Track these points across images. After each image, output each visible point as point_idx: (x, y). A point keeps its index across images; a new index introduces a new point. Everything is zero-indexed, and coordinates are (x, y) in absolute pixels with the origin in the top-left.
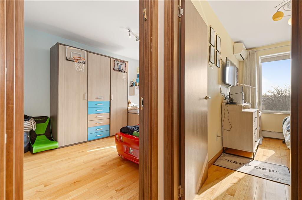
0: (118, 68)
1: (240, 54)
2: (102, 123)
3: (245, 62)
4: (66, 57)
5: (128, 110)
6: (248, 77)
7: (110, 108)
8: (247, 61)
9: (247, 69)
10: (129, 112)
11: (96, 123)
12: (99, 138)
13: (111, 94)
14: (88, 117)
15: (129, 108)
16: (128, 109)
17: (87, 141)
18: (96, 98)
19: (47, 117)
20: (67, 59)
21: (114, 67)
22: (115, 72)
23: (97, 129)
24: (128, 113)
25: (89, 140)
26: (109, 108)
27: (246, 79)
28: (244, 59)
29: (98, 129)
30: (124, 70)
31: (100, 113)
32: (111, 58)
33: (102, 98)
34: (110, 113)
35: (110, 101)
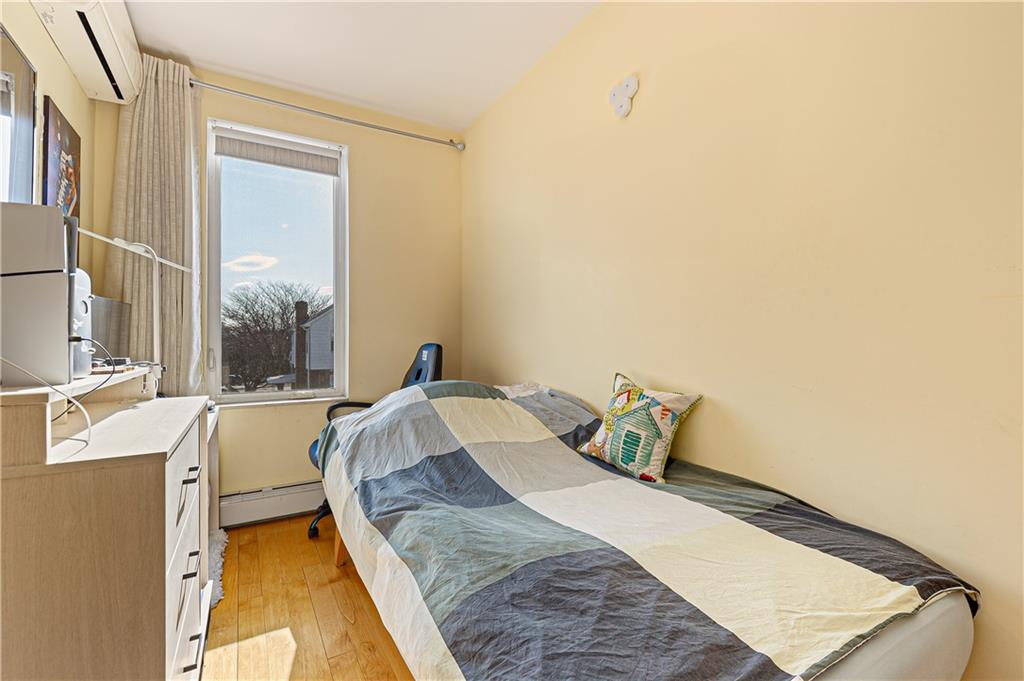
1: (82, 16)
3: (126, 115)
6: (144, 211)
8: (142, 116)
9: (139, 159)
27: (137, 216)
28: (120, 96)
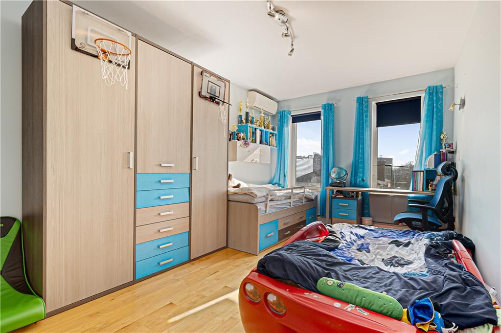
0: (209, 92)
2: (172, 229)
4: (73, 41)
5: (228, 195)
7: (190, 189)
10: (230, 199)
11: (157, 230)
12: (164, 268)
13: (193, 156)
14: (137, 216)
15: (231, 190)
16: (227, 191)
17: (135, 282)
18: (157, 165)
19: (14, 220)
20: (75, 48)
21: (201, 88)
22: (203, 101)
23: (159, 247)
24: (228, 201)
25: (138, 277)
26: (187, 190)
29: (161, 247)
30: (221, 98)
31: (169, 203)
32: (193, 65)
33: (173, 165)
34: (190, 203)
35: (191, 174)
